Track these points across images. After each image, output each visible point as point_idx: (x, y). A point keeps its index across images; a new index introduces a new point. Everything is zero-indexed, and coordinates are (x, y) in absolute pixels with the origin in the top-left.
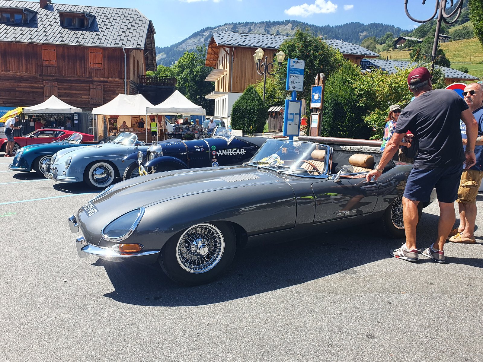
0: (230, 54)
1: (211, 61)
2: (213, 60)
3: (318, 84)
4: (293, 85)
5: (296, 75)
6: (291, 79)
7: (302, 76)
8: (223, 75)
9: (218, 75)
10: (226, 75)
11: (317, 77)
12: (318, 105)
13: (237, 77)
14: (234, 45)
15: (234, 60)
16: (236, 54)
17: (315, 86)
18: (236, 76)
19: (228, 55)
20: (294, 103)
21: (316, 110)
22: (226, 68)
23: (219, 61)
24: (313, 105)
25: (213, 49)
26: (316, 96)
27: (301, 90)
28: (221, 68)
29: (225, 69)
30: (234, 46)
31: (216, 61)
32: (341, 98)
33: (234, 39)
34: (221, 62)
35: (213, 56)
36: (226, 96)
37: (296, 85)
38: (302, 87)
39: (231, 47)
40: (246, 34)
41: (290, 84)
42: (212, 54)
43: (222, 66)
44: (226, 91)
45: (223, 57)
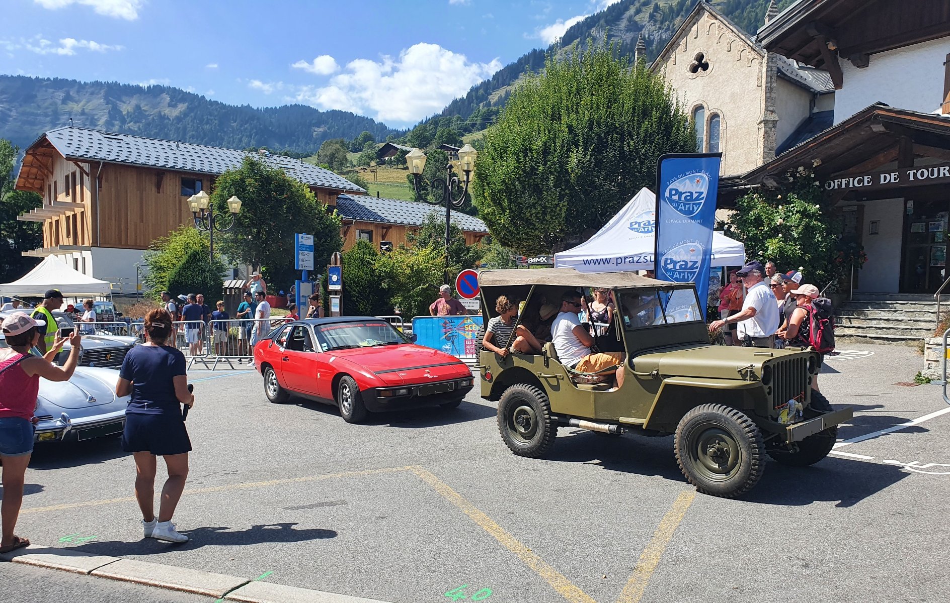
0: (92, 174)
1: (31, 181)
2: (36, 178)
3: (336, 264)
4: (303, 263)
5: (306, 252)
6: (301, 257)
7: (312, 253)
8: (73, 213)
9: (59, 212)
10: (82, 213)
11: (333, 257)
12: (338, 287)
13: (110, 219)
14: (101, 159)
15: (100, 187)
16: (104, 178)
17: (332, 266)
18: (107, 216)
19: (84, 174)
20: (306, 284)
21: (336, 292)
22: (82, 200)
23: (55, 183)
24: (331, 287)
25: (37, 157)
26: (335, 278)
27: (312, 269)
28: (62, 197)
29: (78, 200)
30: (102, 161)
31: (43, 180)
32: (363, 279)
33: (96, 146)
34: (61, 185)
35: (34, 170)
36: (87, 255)
37: (306, 264)
38: (313, 266)
39: (94, 163)
40: (116, 135)
41: (300, 263)
42: (35, 167)
43: (67, 194)
44: (83, 243)
45: (67, 177)
